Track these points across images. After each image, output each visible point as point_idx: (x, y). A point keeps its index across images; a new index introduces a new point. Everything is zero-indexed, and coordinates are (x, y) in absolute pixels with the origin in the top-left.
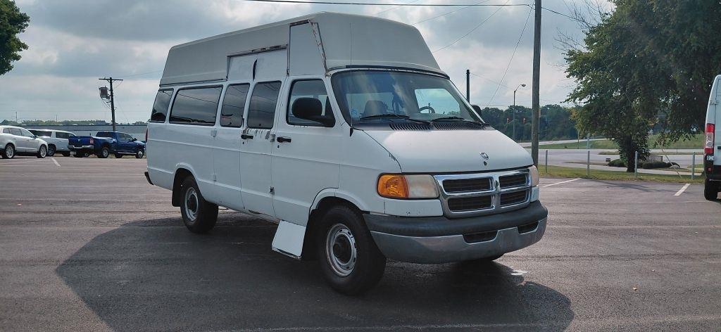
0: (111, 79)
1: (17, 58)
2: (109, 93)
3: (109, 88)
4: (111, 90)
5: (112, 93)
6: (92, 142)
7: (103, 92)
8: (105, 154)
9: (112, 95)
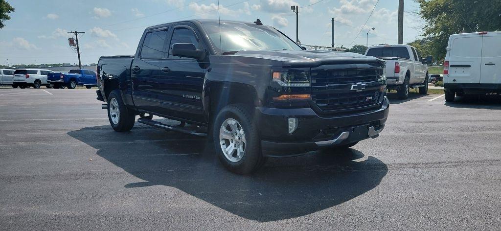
0: (76, 32)
1: (8, 18)
2: (75, 42)
3: (75, 39)
4: (77, 40)
5: (77, 42)
6: (62, 77)
7: (71, 41)
8: (72, 85)
9: (77, 44)
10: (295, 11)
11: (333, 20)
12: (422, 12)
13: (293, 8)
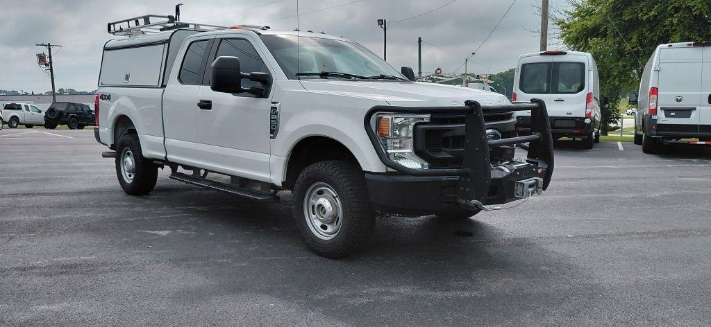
0: (49, 45)
2: (48, 60)
3: (48, 55)
4: (50, 57)
5: (51, 60)
7: (41, 59)
9: (51, 62)
10: (383, 26)
11: (420, 40)
12: (563, 36)
13: (381, 22)
